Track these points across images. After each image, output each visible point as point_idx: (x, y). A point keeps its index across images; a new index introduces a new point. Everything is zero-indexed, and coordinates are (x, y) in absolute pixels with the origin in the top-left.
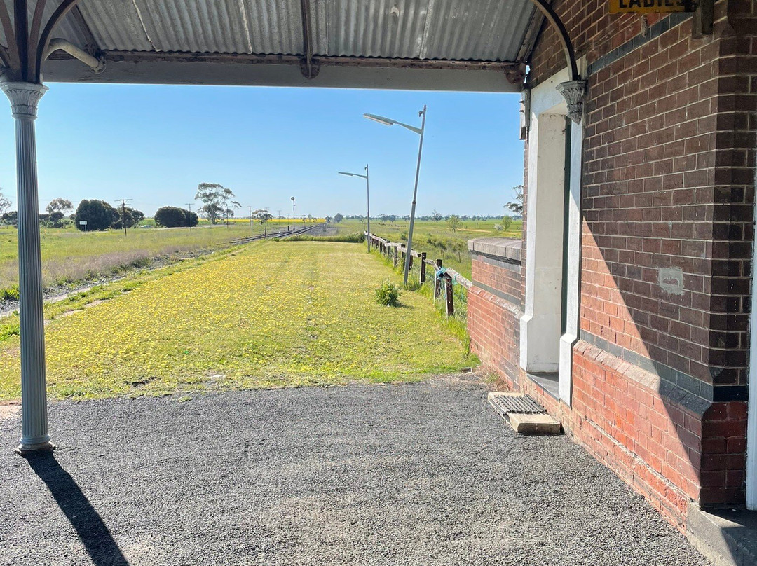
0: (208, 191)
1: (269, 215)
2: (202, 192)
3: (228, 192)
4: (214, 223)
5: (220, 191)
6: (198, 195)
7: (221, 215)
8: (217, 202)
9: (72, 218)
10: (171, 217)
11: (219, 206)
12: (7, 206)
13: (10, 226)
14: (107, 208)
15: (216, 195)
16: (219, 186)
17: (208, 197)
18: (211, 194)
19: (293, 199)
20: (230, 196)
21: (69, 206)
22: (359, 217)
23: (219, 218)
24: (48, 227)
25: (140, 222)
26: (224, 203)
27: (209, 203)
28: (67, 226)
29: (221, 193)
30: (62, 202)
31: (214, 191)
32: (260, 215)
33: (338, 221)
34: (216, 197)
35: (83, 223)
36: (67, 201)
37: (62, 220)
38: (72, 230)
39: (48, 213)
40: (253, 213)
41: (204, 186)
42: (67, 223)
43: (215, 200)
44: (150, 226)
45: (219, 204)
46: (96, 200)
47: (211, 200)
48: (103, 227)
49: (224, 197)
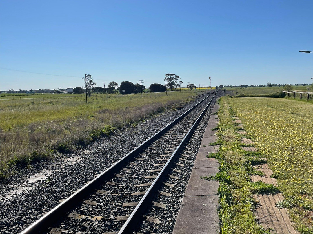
0: (170, 77)
1: (195, 86)
2: (167, 77)
3: (178, 77)
4: (172, 90)
5: (174, 76)
6: (165, 79)
7: (175, 87)
8: (173, 81)
9: (118, 89)
10: (156, 88)
11: (174, 83)
12: (94, 85)
13: (95, 93)
14: (132, 85)
15: (173, 78)
16: (174, 74)
17: (169, 79)
18: (171, 78)
19: (210, 78)
20: (178, 79)
21: (116, 84)
22: (230, 86)
23: (174, 88)
24: (109, 93)
25: (144, 91)
26: (176, 82)
27: (170, 82)
28: (116, 92)
29: (175, 77)
30: (113, 83)
31: (172, 76)
32: (191, 86)
33: (221, 88)
34: (173, 79)
35: (124, 91)
36: (116, 82)
37: (114, 90)
38: (119, 94)
39: (109, 87)
40: (188, 85)
41: (168, 75)
42: (116, 91)
43: (172, 80)
44: (148, 92)
45: (174, 82)
46: (128, 82)
47: (171, 81)
48: (130, 93)
49: (176, 79)
